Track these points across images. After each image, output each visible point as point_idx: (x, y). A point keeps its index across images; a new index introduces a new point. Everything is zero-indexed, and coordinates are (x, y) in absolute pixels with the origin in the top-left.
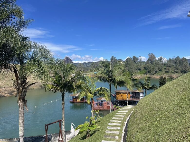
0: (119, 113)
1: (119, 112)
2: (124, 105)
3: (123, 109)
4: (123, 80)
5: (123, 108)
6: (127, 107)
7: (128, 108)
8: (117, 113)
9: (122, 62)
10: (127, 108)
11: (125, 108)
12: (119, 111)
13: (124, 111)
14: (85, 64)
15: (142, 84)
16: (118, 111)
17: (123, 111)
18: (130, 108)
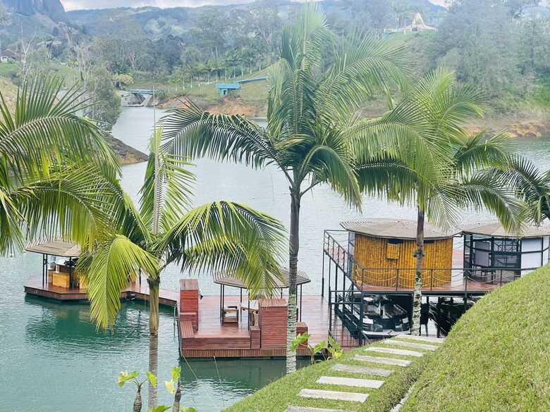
0: (317, 394)
1: (322, 387)
2: (405, 321)
3: (358, 363)
4: (392, 152)
5: (358, 357)
6: (391, 351)
7: (391, 356)
8: (306, 393)
9: (418, 16)
10: (385, 355)
11: (374, 354)
12: (323, 380)
13: (358, 376)
14: (156, 18)
15: (531, 178)
16: (319, 375)
17: (351, 376)
18: (408, 358)
